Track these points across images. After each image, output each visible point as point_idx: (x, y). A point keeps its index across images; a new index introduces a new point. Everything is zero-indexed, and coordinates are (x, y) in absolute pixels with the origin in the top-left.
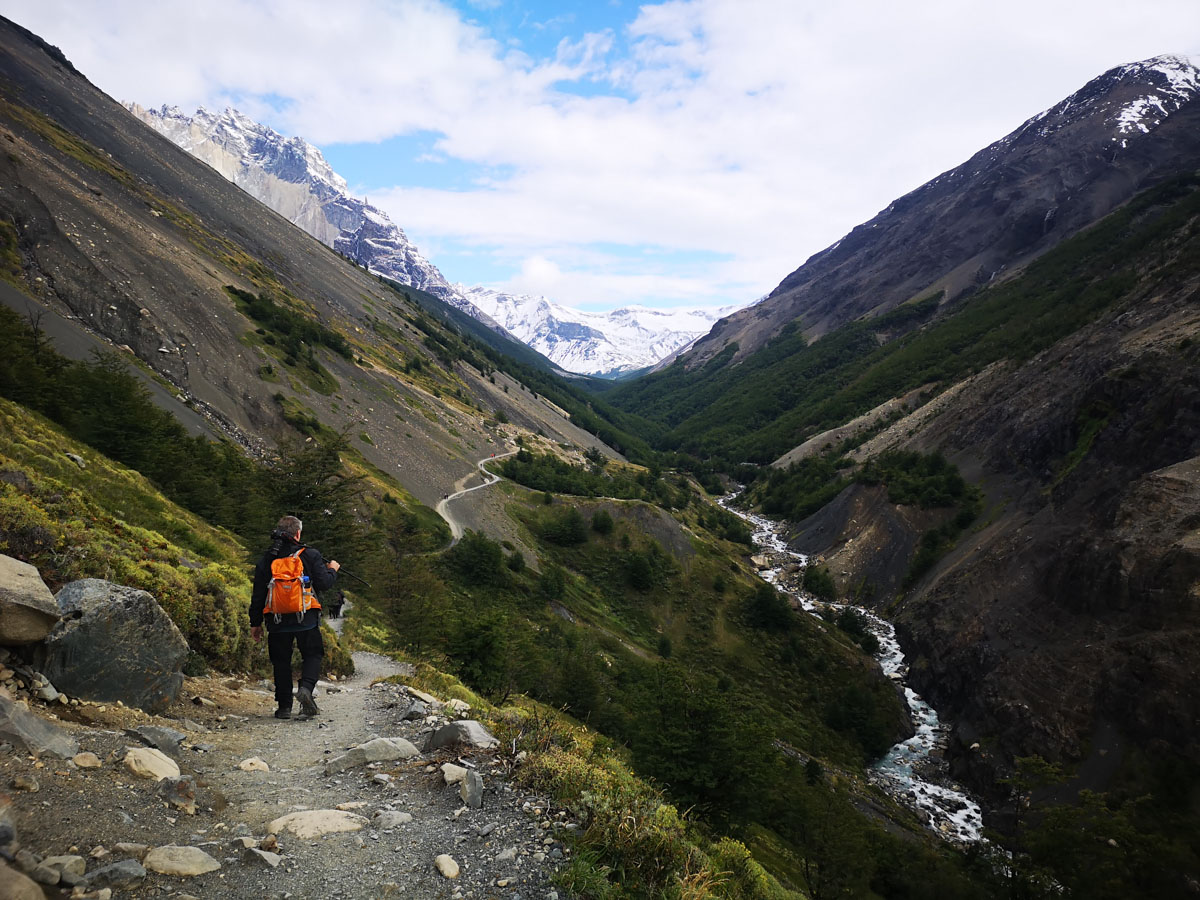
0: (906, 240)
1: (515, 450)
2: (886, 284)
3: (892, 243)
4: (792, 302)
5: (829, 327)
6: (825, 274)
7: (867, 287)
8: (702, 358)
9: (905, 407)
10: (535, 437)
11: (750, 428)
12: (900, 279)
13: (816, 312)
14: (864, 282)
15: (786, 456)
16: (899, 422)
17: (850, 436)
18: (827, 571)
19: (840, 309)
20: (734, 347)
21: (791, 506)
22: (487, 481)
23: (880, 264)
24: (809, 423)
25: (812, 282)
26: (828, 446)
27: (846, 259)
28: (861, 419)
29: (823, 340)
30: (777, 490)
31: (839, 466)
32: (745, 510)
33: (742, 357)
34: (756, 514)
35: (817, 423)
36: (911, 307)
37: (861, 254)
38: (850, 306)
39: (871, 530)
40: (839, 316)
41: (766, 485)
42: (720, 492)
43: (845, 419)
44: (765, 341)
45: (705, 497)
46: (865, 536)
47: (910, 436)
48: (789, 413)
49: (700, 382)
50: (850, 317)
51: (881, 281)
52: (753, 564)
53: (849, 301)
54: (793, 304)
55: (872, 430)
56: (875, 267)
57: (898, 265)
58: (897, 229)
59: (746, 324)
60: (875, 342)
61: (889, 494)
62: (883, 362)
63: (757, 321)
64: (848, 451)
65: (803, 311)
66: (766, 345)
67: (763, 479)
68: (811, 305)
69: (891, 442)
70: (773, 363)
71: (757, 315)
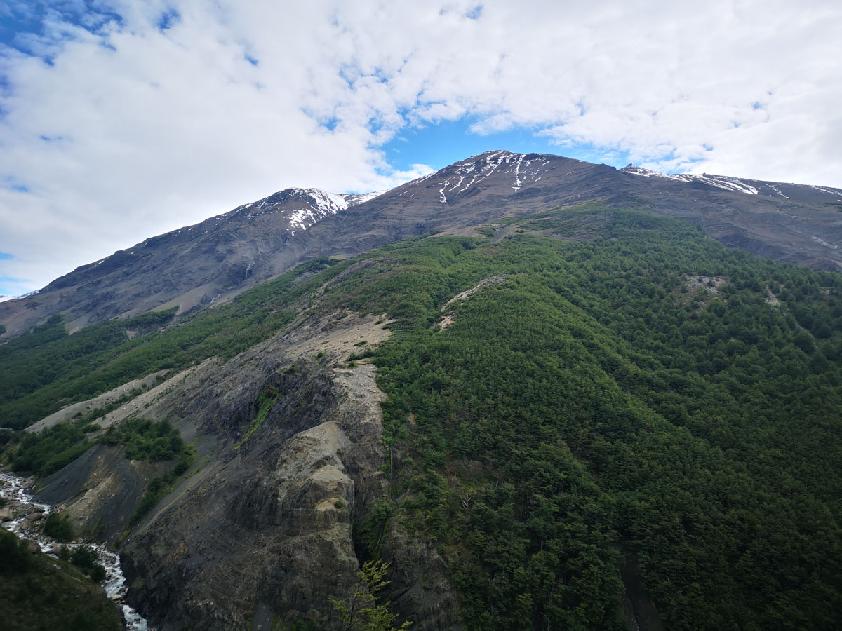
0: (154, 267)
2: (137, 295)
3: (145, 267)
4: (59, 299)
5: (89, 322)
6: (90, 282)
7: (122, 296)
9: (144, 386)
11: (8, 398)
12: (148, 294)
13: (79, 310)
14: (121, 292)
15: (42, 421)
16: (139, 397)
17: (99, 407)
18: (67, 517)
19: (99, 309)
21: (40, 465)
23: (135, 281)
24: (64, 395)
25: (78, 286)
26: (79, 414)
27: (107, 273)
28: (108, 394)
29: (83, 332)
30: (29, 451)
31: (87, 430)
33: (8, 338)
34: (6, 471)
35: (71, 396)
36: (154, 314)
37: (120, 271)
38: (108, 307)
39: (109, 481)
40: (98, 315)
41: (18, 446)
43: (95, 393)
44: (31, 328)
46: (103, 486)
47: (146, 408)
48: (47, 387)
50: (107, 316)
51: (134, 293)
53: (108, 304)
54: (60, 301)
55: (117, 402)
56: (130, 282)
57: (147, 284)
58: (149, 258)
59: (15, 311)
60: (126, 337)
61: (126, 452)
62: (130, 352)
63: (25, 311)
64: (95, 419)
65: (68, 307)
66: (32, 331)
67: (17, 441)
68: (76, 304)
69: (131, 412)
70: (36, 346)
71: (26, 305)
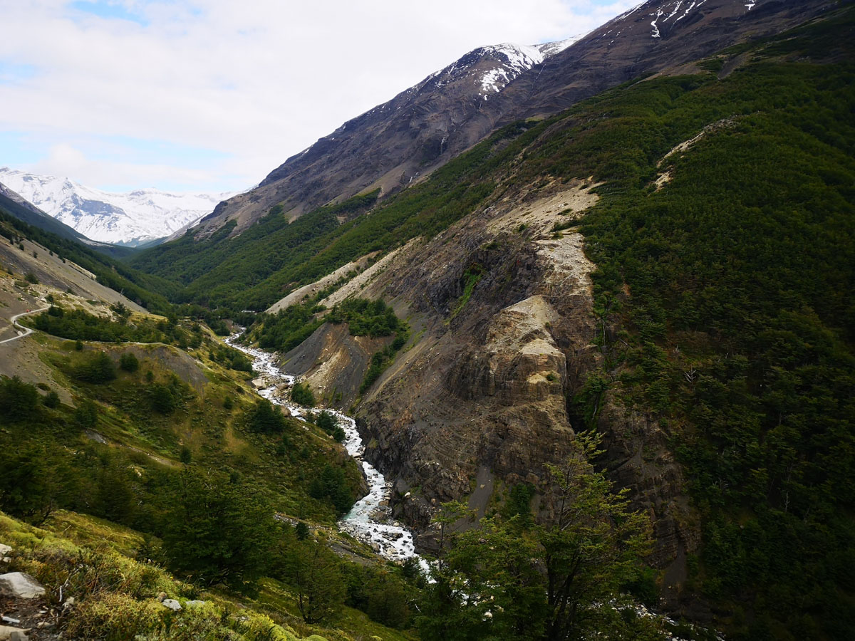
0: (354, 151)
1: (47, 306)
2: (342, 181)
3: (345, 152)
4: (276, 191)
5: (304, 210)
6: (299, 171)
7: (329, 183)
8: (208, 231)
9: (358, 268)
10: (65, 295)
11: (248, 284)
12: (352, 179)
13: (294, 199)
14: (328, 179)
15: (277, 304)
16: (355, 279)
17: (322, 289)
18: (308, 386)
19: (311, 198)
20: (233, 223)
21: (281, 341)
22: (21, 334)
23: (338, 167)
24: (292, 280)
25: (290, 177)
26: (307, 297)
27: (314, 162)
28: (329, 277)
29: (300, 220)
30: (270, 330)
31: (315, 311)
32: (247, 345)
33: (240, 231)
34: (254, 348)
35: (298, 280)
36: (359, 198)
37: (324, 158)
38: (318, 195)
39: (338, 355)
40: (310, 203)
41: (262, 326)
42: (226, 334)
43: (317, 277)
44: (257, 219)
45: (214, 338)
46: (334, 359)
47: (362, 289)
48: (277, 273)
49: (207, 250)
50: (319, 204)
51: (340, 179)
52: (254, 386)
53: (317, 192)
54: (277, 193)
55: (336, 284)
56: (335, 168)
57: (350, 168)
58: (348, 142)
59: (242, 206)
60: (337, 222)
61: (350, 329)
62: (342, 236)
63: (250, 204)
64: (320, 300)
65: (285, 198)
66: (258, 222)
67: (260, 322)
68: (291, 194)
69: (350, 293)
70: (263, 236)
71: (250, 199)
